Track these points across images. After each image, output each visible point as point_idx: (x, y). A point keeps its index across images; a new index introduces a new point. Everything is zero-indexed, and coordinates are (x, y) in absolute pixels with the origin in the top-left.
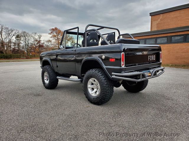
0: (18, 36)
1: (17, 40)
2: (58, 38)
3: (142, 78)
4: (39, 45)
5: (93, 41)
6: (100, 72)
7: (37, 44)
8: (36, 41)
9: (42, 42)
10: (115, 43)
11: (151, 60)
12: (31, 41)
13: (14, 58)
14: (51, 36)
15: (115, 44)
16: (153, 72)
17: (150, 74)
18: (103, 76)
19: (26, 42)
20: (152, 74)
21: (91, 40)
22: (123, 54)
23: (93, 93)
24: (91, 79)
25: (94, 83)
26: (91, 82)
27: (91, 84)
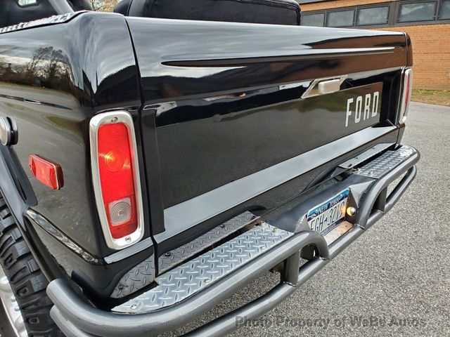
11: (357, 120)
16: (364, 196)
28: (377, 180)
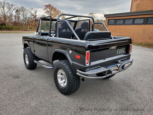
0: (17, 11)
1: (17, 14)
2: (51, 14)
3: (108, 74)
4: (35, 19)
5: (66, 30)
7: (33, 18)
8: (33, 15)
11: (120, 53)
12: (29, 15)
13: (15, 30)
14: (45, 11)
16: (120, 66)
17: (117, 68)
18: (70, 70)
19: (25, 16)
20: (119, 68)
22: (88, 52)
23: (62, 83)
24: (60, 70)
25: (63, 74)
26: (60, 72)
27: (60, 74)
28: (123, 64)
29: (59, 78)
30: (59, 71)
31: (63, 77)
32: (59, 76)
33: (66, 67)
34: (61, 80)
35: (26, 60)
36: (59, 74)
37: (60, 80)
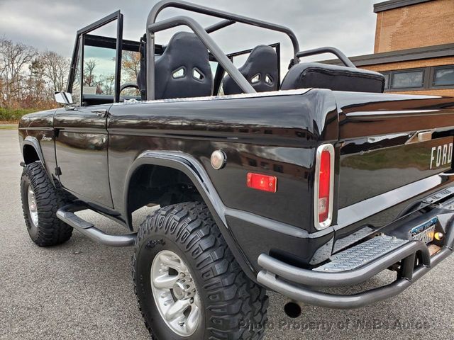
0: (35, 64)
1: (35, 73)
5: (188, 73)
6: (202, 232)
9: (97, 80)
10: (278, 87)
11: (437, 165)
15: (280, 92)
16: (449, 223)
17: (439, 235)
20: (446, 235)
21: (175, 69)
22: (326, 153)
23: (172, 317)
24: (165, 252)
25: (179, 271)
26: (165, 264)
27: (164, 271)
29: (159, 289)
30: (160, 259)
31: (181, 286)
32: (159, 279)
33: (192, 237)
34: (169, 301)
35: (32, 211)
36: (158, 274)
37: (166, 299)
